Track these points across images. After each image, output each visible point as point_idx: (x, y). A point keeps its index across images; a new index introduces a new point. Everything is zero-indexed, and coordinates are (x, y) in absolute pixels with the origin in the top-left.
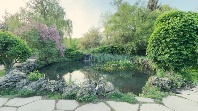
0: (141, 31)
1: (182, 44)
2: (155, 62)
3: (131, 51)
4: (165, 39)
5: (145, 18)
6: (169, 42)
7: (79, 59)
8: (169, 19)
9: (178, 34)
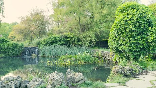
0: (100, 18)
1: (139, 34)
2: (117, 52)
3: (89, 42)
4: (125, 29)
5: (104, 4)
6: (129, 32)
7: (17, 55)
8: (128, 10)
9: (135, 25)
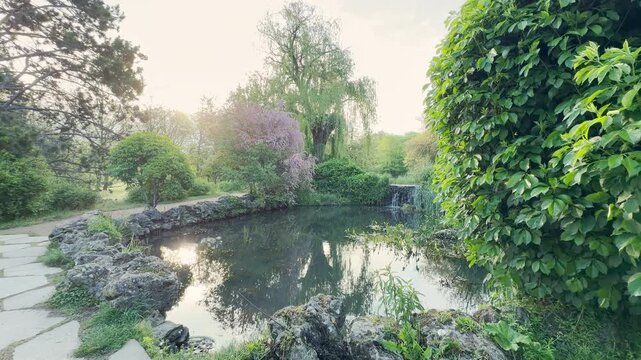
7: (376, 202)
